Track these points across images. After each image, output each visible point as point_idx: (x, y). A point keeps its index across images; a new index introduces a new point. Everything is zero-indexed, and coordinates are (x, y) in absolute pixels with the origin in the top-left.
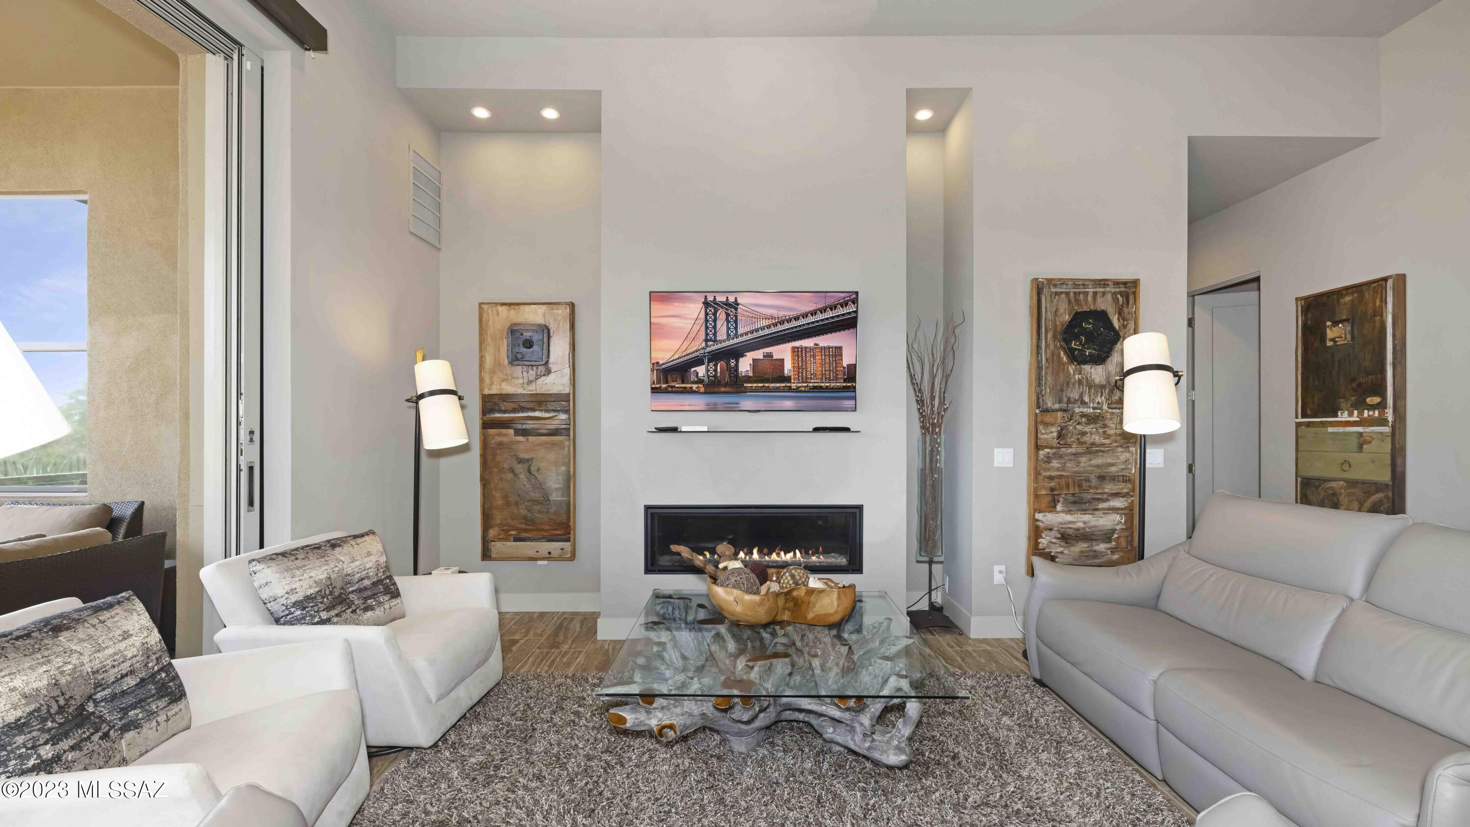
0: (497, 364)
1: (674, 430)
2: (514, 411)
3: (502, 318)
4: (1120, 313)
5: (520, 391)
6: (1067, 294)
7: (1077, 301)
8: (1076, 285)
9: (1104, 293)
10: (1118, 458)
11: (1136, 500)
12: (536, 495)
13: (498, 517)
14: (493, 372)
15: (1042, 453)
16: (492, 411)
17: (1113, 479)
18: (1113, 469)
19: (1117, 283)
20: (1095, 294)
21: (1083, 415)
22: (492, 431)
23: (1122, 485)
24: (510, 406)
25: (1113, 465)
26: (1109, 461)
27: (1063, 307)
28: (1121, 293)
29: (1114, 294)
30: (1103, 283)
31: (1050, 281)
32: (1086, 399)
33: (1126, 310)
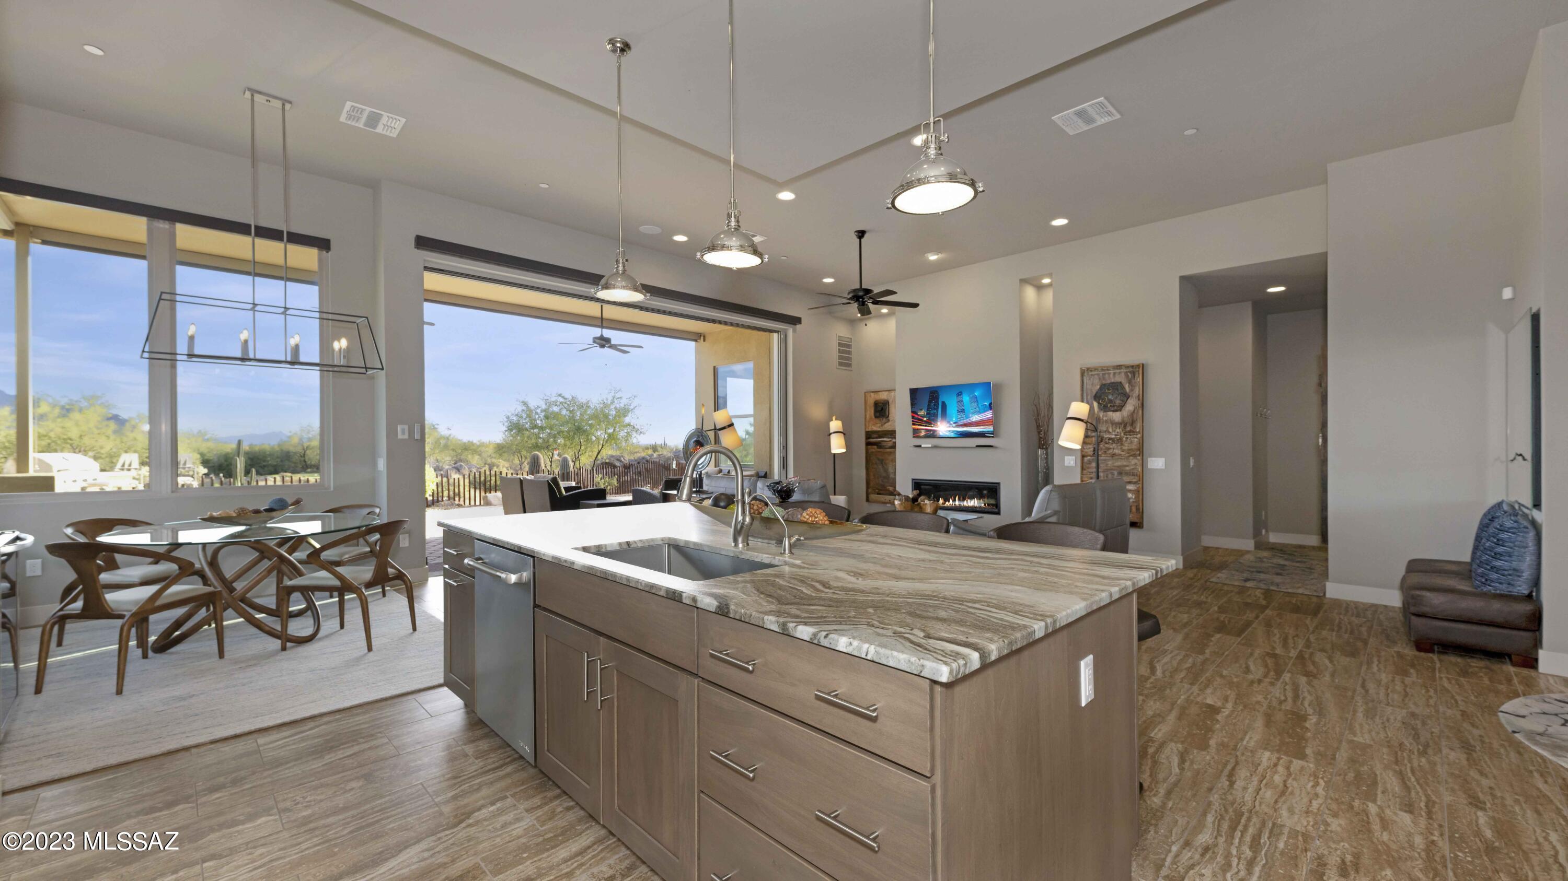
0: (871, 418)
1: (920, 446)
2: (876, 438)
3: (872, 398)
4: (1130, 382)
5: (879, 429)
6: (1098, 375)
7: (1104, 378)
8: (1103, 370)
9: (1120, 373)
10: (1129, 462)
11: (1140, 485)
12: (884, 474)
13: (872, 484)
14: (869, 422)
15: (1086, 459)
16: (869, 438)
17: (1127, 474)
18: (1127, 468)
19: (1127, 367)
20: (1115, 373)
21: (1110, 439)
22: (869, 447)
23: (1132, 477)
24: (875, 436)
25: (1127, 466)
26: (1125, 464)
27: (1096, 381)
28: (1130, 372)
29: (1126, 372)
30: (1119, 367)
31: (1088, 369)
32: (1111, 430)
33: (1133, 381)
